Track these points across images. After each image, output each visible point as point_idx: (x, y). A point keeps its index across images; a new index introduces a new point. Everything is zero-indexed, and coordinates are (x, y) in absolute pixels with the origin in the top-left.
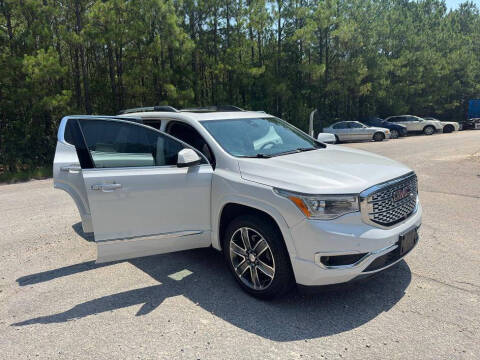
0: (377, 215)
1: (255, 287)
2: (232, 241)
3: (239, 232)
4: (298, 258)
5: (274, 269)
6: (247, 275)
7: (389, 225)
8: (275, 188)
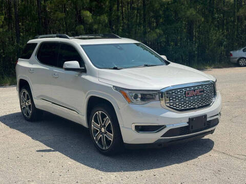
0: (172, 104)
1: (104, 148)
2: (93, 121)
3: (97, 114)
4: (123, 127)
5: (112, 135)
6: (100, 141)
7: (181, 110)
8: (114, 86)
